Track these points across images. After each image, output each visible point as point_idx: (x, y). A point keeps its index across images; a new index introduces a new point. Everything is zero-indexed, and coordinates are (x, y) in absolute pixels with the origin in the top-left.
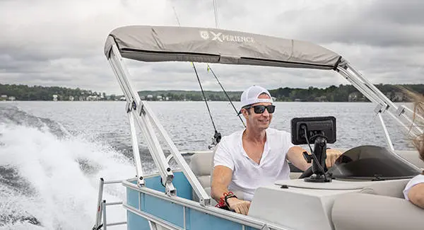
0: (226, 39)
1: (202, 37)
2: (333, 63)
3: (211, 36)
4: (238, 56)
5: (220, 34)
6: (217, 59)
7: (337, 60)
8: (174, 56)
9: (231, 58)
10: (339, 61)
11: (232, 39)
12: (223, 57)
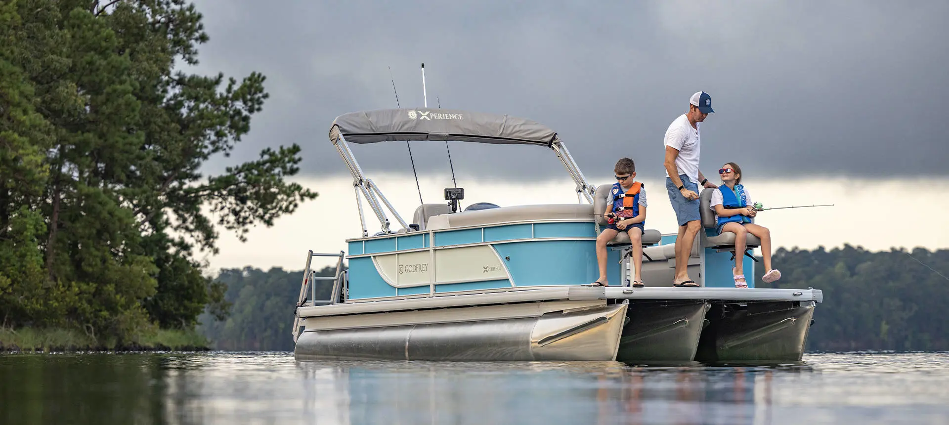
0: (433, 117)
1: (411, 117)
2: (548, 140)
3: (419, 115)
4: (445, 133)
5: (427, 113)
6: (426, 136)
7: (551, 137)
8: (385, 137)
9: (439, 135)
10: (554, 138)
11: (440, 117)
12: (431, 135)
